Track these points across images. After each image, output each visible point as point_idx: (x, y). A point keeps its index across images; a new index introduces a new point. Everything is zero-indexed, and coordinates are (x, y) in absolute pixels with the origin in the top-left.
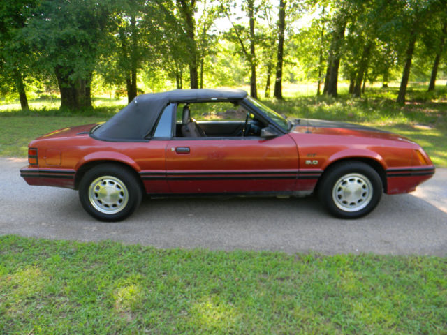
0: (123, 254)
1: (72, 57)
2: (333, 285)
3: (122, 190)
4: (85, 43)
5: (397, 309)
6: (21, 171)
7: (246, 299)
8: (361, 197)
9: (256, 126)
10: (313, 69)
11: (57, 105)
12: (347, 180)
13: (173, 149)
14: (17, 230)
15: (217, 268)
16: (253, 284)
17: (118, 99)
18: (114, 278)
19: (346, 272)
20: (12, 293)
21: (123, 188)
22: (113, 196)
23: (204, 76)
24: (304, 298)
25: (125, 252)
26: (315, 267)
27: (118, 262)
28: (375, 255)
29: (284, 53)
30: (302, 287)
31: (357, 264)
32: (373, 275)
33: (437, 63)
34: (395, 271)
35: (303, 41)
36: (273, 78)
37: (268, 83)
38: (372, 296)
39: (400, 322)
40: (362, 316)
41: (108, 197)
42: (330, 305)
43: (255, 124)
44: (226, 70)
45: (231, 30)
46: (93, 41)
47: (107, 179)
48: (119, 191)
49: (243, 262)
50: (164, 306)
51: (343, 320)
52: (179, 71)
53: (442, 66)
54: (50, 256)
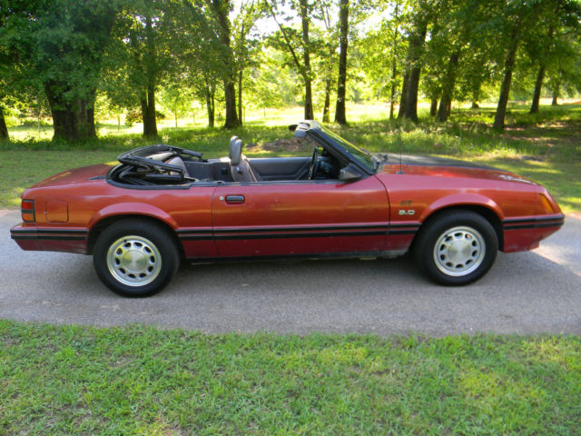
0: (160, 343)
1: (68, 69)
2: (449, 380)
3: (153, 254)
4: (85, 51)
5: (537, 410)
6: (12, 232)
7: (336, 403)
8: (471, 257)
9: (326, 164)
10: (384, 85)
11: (49, 135)
12: (453, 235)
13: (222, 198)
14: (9, 312)
15: (290, 360)
16: (341, 381)
17: (131, 126)
18: (152, 378)
19: (463, 360)
20: (10, 405)
21: (155, 252)
22: (141, 263)
23: (243, 95)
24: (413, 399)
25: (162, 339)
26: (420, 354)
27: (154, 356)
28: (496, 336)
29: (348, 64)
30: (408, 384)
31: (475, 348)
32: (498, 363)
33: (541, 77)
34: (525, 356)
35: (371, 49)
36: (334, 97)
37: (327, 104)
38: (502, 393)
39: (544, 429)
40: (493, 422)
41: (134, 264)
42: (449, 409)
43: (325, 161)
44: (271, 87)
45: (278, 34)
46: (96, 49)
47: (132, 239)
48: (148, 255)
49: (325, 349)
50: (225, 418)
51: (468, 429)
52: (210, 88)
53: (546, 80)
54: (59, 349)
